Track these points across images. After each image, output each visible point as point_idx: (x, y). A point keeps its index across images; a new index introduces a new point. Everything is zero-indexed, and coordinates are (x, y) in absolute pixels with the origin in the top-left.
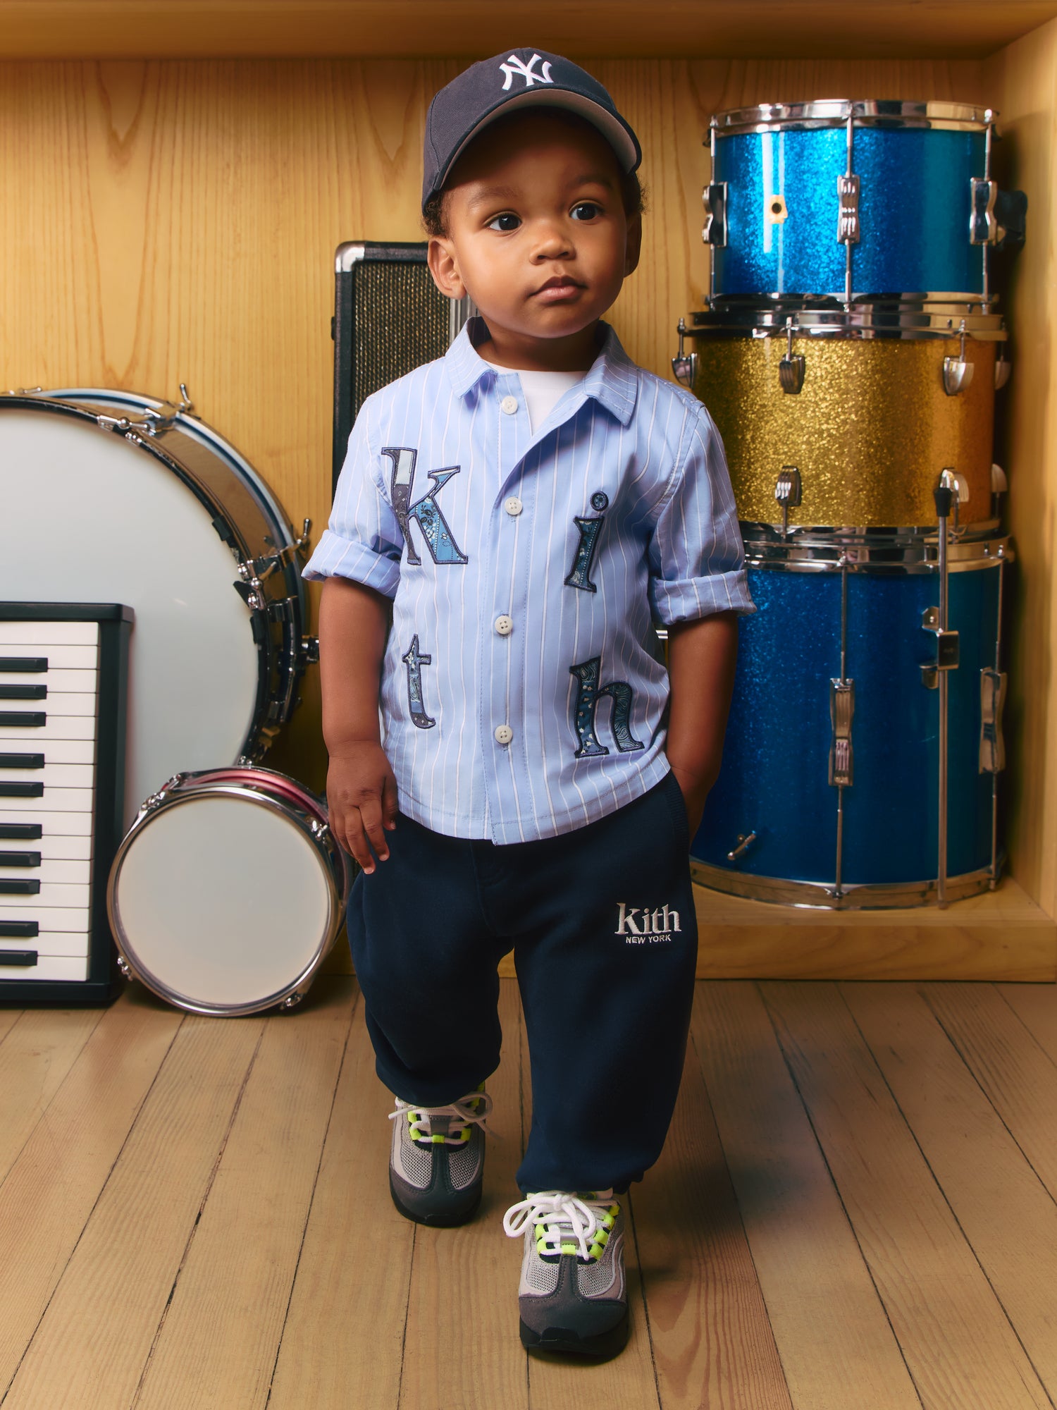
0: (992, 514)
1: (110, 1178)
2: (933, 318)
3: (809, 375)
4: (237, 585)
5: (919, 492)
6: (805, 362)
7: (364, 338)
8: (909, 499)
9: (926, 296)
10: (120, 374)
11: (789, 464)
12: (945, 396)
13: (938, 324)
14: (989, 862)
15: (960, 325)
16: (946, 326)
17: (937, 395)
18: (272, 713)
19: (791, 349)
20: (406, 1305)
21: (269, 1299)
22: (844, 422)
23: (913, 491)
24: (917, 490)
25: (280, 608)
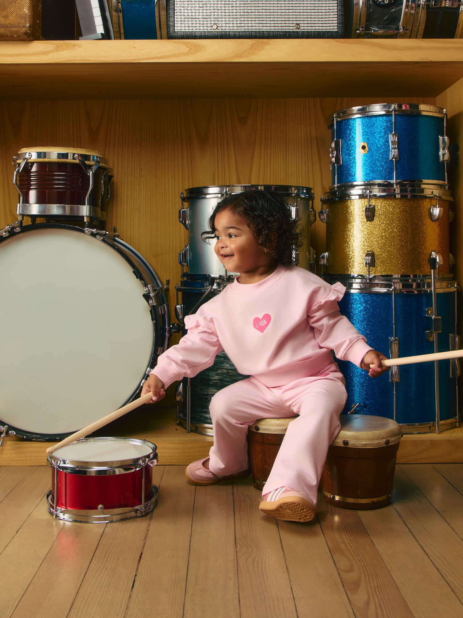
0: (450, 271)
1: (101, 541)
2: (425, 190)
3: (377, 214)
4: (144, 296)
5: (423, 261)
6: (375, 208)
8: (419, 264)
9: (422, 181)
11: (369, 250)
12: (432, 222)
13: (428, 192)
14: (456, 415)
15: (436, 192)
16: (431, 193)
17: (428, 221)
19: (369, 203)
20: (238, 587)
21: (177, 586)
22: (392, 232)
23: (420, 260)
24: (422, 260)
25: (161, 308)
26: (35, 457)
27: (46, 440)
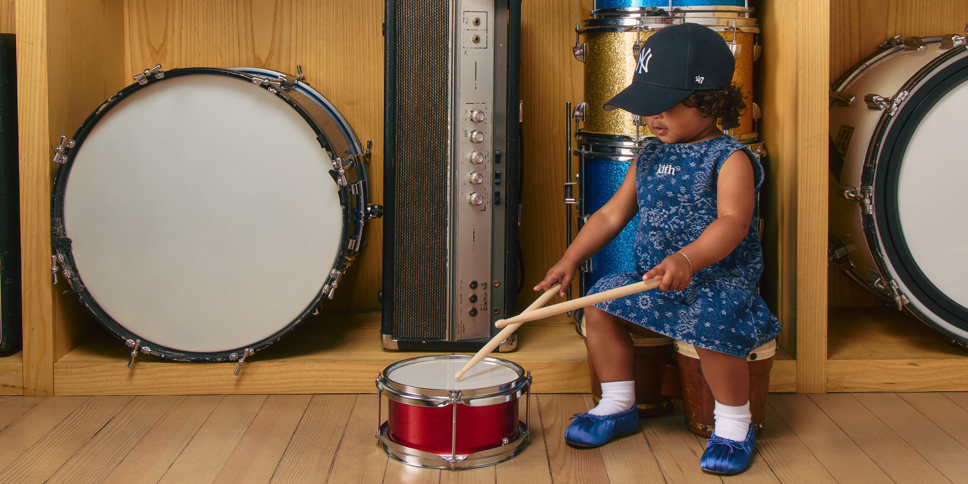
0: (753, 131)
2: (718, 20)
4: (331, 172)
7: (401, 35)
9: (714, 8)
10: (264, 60)
13: (722, 23)
15: (734, 24)
16: (726, 24)
18: (350, 246)
19: (639, 38)
25: (355, 187)
26: (182, 383)
27: (191, 360)
